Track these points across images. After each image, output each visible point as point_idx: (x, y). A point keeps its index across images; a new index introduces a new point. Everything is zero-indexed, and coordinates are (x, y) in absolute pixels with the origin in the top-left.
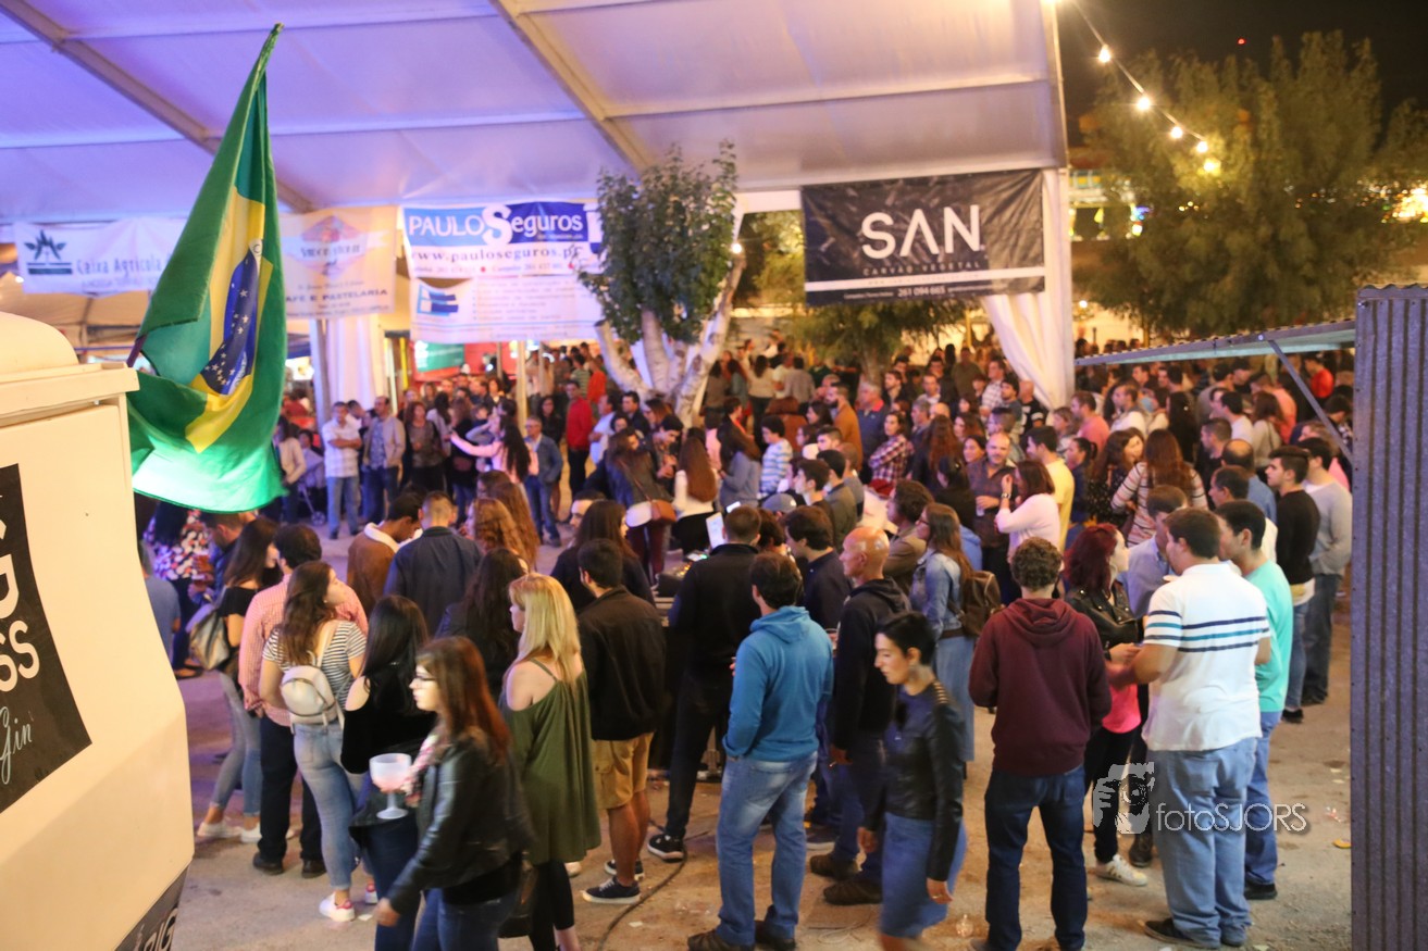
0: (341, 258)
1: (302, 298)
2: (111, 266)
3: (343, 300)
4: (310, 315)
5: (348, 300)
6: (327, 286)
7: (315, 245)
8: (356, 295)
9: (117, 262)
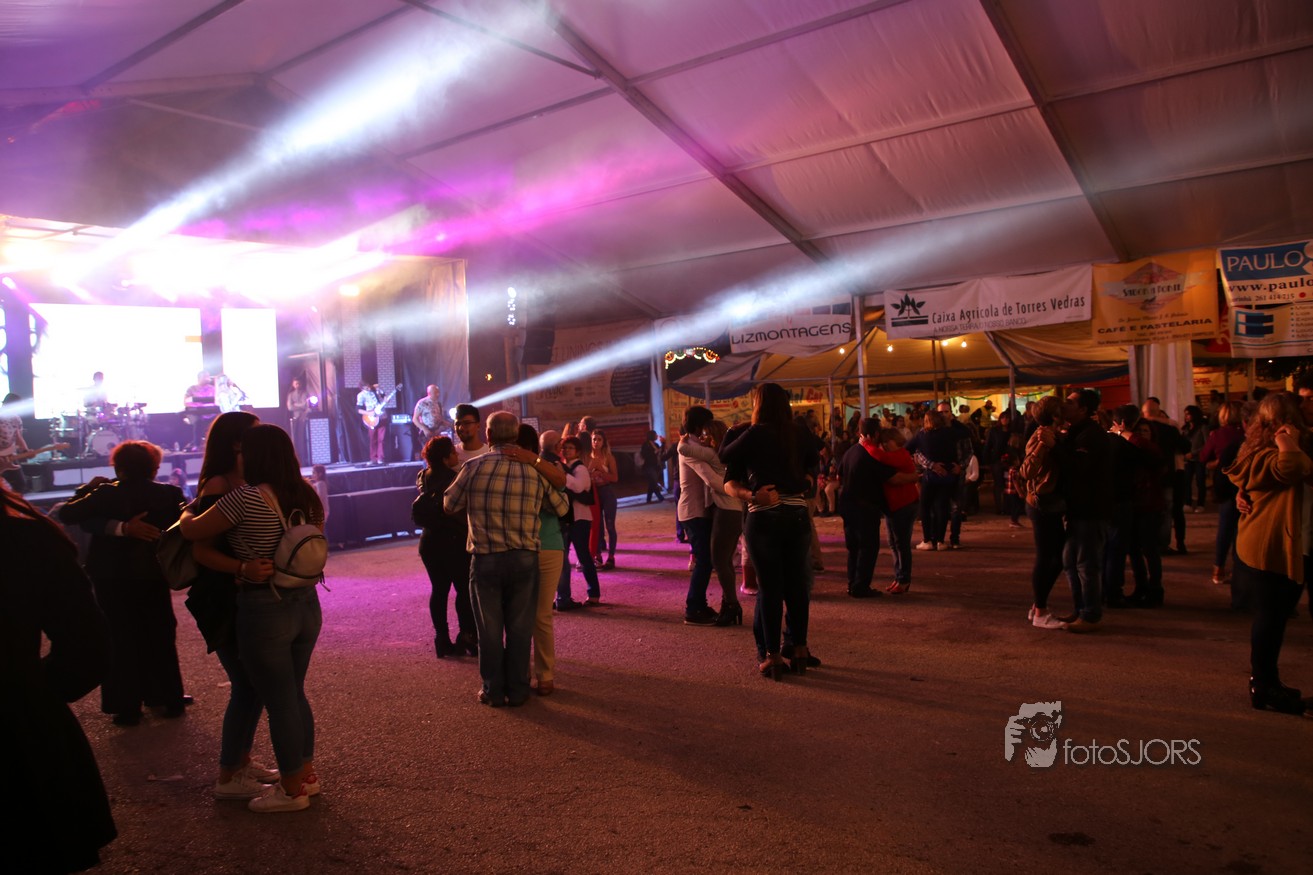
0: (1160, 296)
1: (1122, 329)
2: (957, 316)
3: (1161, 329)
4: (1128, 342)
5: (1168, 328)
6: (1147, 318)
7: (1136, 287)
8: (1178, 324)
9: (962, 312)
